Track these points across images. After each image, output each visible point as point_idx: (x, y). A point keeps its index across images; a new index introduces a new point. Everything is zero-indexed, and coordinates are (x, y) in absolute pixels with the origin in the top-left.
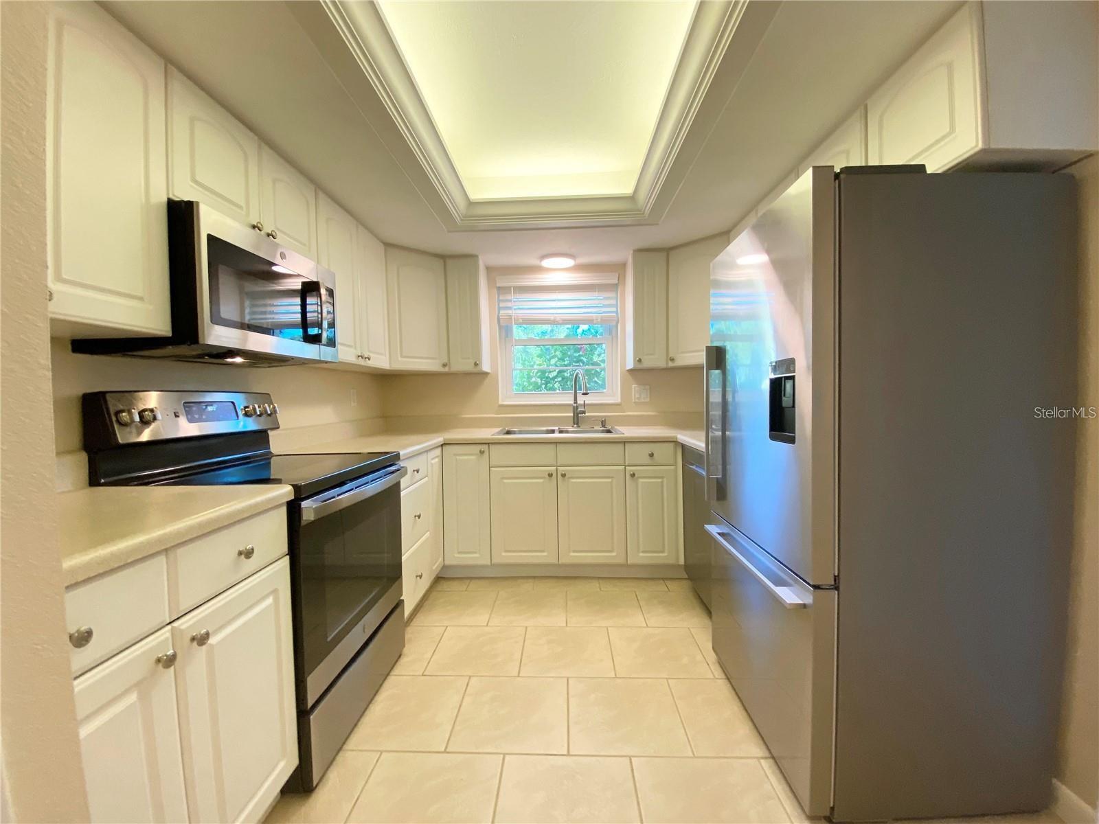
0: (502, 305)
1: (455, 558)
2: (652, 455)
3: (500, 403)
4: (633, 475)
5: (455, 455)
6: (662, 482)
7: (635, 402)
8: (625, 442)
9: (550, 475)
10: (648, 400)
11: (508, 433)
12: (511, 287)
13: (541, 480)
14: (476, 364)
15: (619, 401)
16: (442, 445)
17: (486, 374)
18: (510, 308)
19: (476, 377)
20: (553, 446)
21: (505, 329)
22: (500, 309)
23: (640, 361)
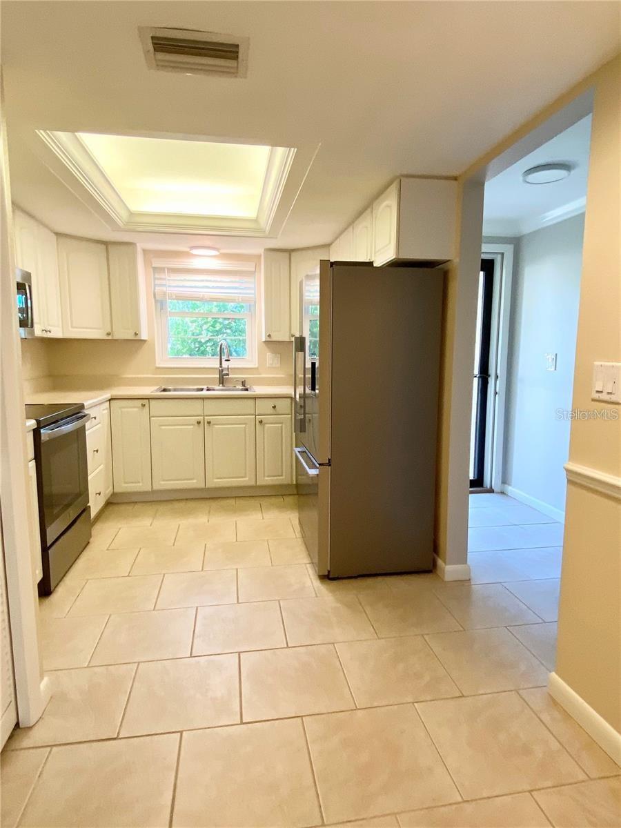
0: (157, 282)
1: (122, 487)
2: (274, 407)
3: (157, 365)
4: (261, 422)
5: (121, 408)
6: (282, 427)
7: (269, 367)
8: (255, 398)
9: (199, 423)
10: (278, 365)
11: (164, 390)
12: (164, 268)
13: (192, 427)
14: (136, 334)
15: (256, 366)
16: (110, 400)
17: (145, 341)
18: (165, 285)
19: (136, 343)
20: (201, 401)
21: (160, 303)
22: (155, 285)
23: (269, 336)
